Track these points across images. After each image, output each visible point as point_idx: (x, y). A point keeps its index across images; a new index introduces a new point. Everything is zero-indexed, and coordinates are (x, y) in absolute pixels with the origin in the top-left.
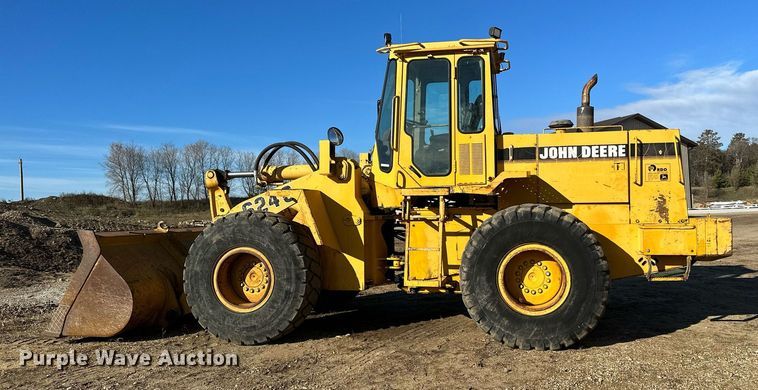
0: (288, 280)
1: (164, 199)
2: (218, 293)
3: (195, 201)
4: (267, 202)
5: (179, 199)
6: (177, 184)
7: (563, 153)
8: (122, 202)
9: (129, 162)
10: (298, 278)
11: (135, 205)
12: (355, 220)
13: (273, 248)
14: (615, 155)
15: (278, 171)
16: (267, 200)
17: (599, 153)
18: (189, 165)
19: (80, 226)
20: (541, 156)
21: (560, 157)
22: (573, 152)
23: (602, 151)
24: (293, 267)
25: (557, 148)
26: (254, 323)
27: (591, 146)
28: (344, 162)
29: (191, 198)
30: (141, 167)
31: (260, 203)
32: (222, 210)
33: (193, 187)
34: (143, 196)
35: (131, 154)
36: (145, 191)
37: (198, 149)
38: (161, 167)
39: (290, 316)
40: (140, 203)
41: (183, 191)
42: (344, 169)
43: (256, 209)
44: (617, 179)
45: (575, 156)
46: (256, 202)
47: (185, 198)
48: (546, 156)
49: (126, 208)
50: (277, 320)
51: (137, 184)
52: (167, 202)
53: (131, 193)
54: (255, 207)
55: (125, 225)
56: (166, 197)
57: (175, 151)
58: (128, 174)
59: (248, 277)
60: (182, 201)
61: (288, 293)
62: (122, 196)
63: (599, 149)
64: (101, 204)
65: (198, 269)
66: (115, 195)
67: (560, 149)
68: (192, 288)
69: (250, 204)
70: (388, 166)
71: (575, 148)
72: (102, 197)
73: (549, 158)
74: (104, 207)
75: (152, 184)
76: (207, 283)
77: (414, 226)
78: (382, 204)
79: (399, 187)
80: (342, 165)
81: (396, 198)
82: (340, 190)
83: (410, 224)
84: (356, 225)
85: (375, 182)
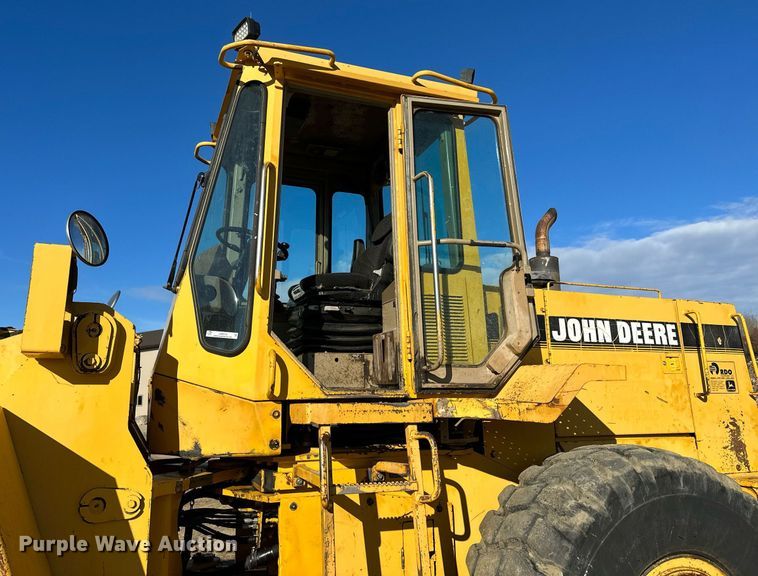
7: (589, 331)
12: (126, 501)
14: (665, 342)
17: (641, 337)
20: (555, 333)
21: (587, 339)
22: (605, 332)
23: (647, 334)
25: (580, 319)
27: (629, 322)
28: (105, 320)
42: (104, 342)
44: (674, 387)
45: (609, 340)
48: (562, 337)
63: (640, 329)
67: (584, 322)
70: (233, 336)
71: (607, 323)
73: (568, 341)
77: (294, 507)
78: (197, 446)
79: (272, 398)
80: (100, 326)
81: (257, 427)
82: (81, 408)
83: (285, 501)
84: (126, 516)
85: (177, 380)
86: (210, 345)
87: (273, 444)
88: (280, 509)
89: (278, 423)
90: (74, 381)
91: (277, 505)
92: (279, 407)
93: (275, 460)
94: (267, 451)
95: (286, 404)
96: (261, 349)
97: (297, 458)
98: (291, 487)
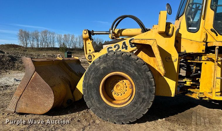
0: (145, 92)
1: (35, 47)
2: (102, 96)
3: (44, 48)
4: (121, 47)
5: (40, 47)
6: (39, 43)
8: (23, 47)
9: (25, 35)
10: (151, 91)
11: (27, 48)
12: (173, 59)
13: (136, 73)
15: (120, 31)
16: (121, 46)
18: (43, 37)
19: (13, 54)
24: (148, 85)
26: (123, 113)
28: (171, 25)
29: (43, 47)
30: (28, 37)
31: (117, 47)
32: (90, 51)
33: (44, 44)
34: (29, 46)
35: (25, 32)
36: (30, 44)
37: (45, 32)
38: (34, 37)
39: (144, 112)
40: (28, 48)
41: (41, 45)
42: (171, 30)
43: (114, 51)
46: (115, 47)
47: (42, 47)
49: (24, 49)
50: (137, 113)
51: (27, 42)
52: (36, 48)
53: (26, 44)
54: (114, 49)
55: (28, 54)
56: (36, 46)
57: (38, 33)
58: (24, 39)
59: (115, 87)
60: (41, 48)
61: (143, 99)
62: (23, 45)
64: (17, 47)
65: (92, 82)
66: (21, 45)
68: (88, 92)
69: (111, 48)
72: (17, 45)
74: (18, 48)
75: (32, 42)
76: (97, 90)
77: (206, 63)
78: (185, 51)
79: (204, 41)
80: (170, 27)
81: (200, 47)
82: (166, 42)
83: (204, 63)
84: (173, 61)
85: (181, 38)
86: (190, 31)
87: (203, 51)
88: (202, 64)
89: (205, 47)
90: (164, 37)
91: (202, 63)
92: (205, 43)
93: (202, 54)
94: (202, 52)
95: (207, 43)
96: (202, 31)
97: (207, 54)
98: (205, 60)
